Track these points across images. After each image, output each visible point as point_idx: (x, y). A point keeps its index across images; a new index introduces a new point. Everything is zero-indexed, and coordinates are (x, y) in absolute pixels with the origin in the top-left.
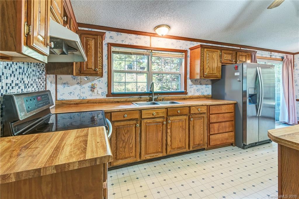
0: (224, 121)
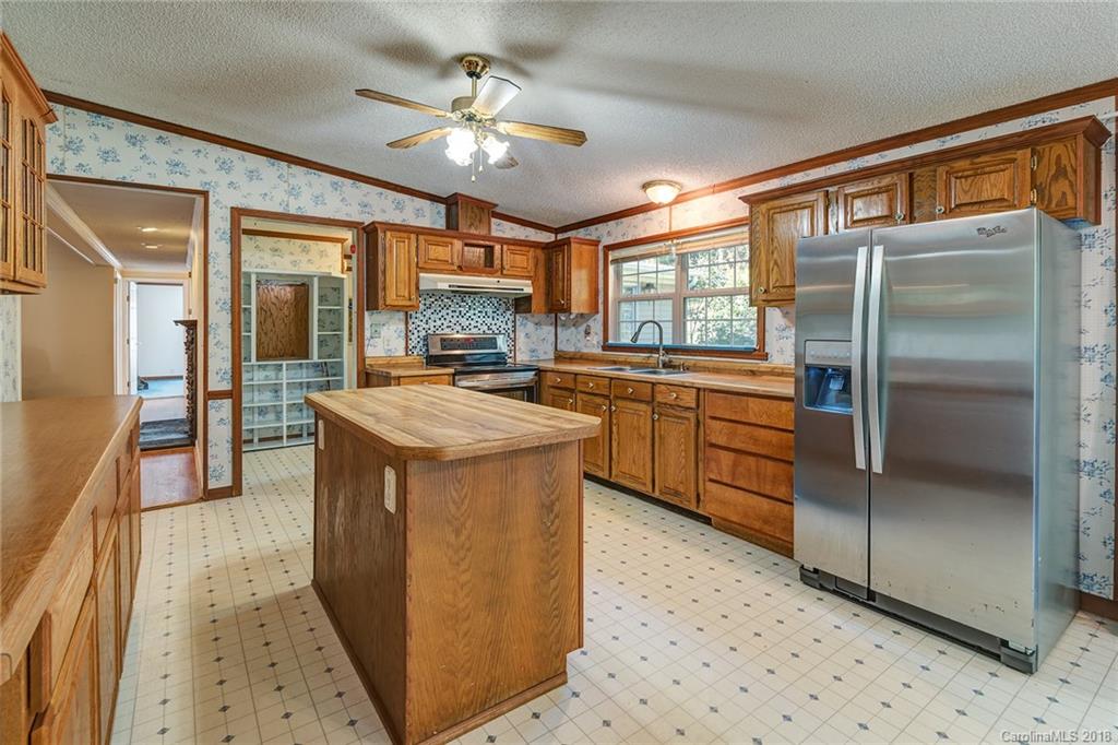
0: (753, 451)
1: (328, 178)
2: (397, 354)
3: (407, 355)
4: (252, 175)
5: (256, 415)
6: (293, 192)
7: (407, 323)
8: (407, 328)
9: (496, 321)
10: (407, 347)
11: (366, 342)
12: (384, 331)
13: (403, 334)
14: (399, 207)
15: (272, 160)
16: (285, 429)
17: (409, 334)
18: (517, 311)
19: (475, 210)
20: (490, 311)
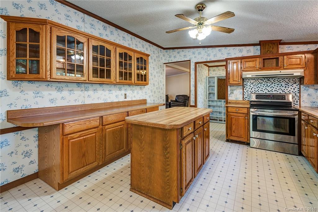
1: (218, 49)
2: (240, 100)
3: (243, 100)
4: (199, 53)
5: (218, 114)
6: (208, 55)
7: (243, 89)
8: (243, 91)
9: (287, 88)
10: (243, 97)
11: (229, 95)
12: (235, 92)
13: (242, 93)
14: (241, 51)
15: (204, 48)
16: (223, 118)
17: (244, 93)
18: (300, 84)
19: (270, 45)
20: (283, 84)
